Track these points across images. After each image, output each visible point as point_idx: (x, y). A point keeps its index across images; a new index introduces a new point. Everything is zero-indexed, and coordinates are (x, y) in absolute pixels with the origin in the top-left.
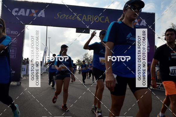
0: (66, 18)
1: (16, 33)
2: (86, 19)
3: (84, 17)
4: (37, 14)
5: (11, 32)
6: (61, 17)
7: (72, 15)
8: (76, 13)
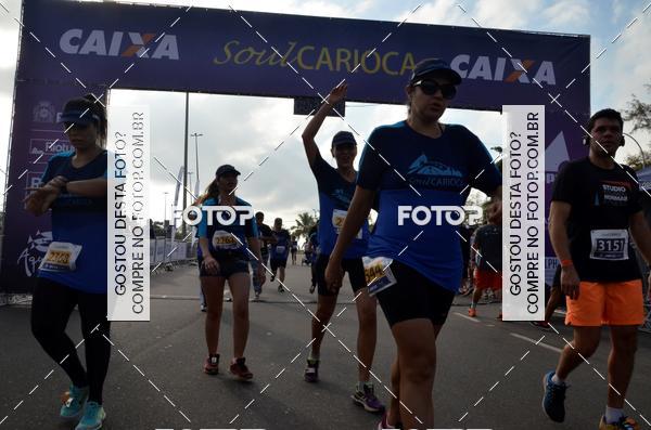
2: (329, 63)
3: (325, 56)
6: (240, 59)
8: (293, 41)
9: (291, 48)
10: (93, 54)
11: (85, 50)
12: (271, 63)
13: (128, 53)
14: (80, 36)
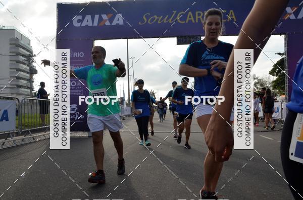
0: (159, 22)
1: (82, 55)
2: (192, 18)
3: (190, 15)
4: (111, 20)
5: (74, 55)
6: (151, 21)
7: (167, 16)
8: (175, 10)
9: (174, 14)
10: (87, 26)
11: (84, 24)
12: (165, 22)
13: (102, 24)
14: (81, 19)
